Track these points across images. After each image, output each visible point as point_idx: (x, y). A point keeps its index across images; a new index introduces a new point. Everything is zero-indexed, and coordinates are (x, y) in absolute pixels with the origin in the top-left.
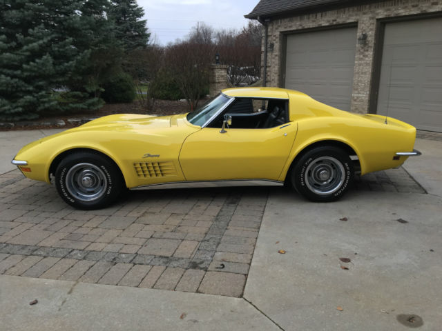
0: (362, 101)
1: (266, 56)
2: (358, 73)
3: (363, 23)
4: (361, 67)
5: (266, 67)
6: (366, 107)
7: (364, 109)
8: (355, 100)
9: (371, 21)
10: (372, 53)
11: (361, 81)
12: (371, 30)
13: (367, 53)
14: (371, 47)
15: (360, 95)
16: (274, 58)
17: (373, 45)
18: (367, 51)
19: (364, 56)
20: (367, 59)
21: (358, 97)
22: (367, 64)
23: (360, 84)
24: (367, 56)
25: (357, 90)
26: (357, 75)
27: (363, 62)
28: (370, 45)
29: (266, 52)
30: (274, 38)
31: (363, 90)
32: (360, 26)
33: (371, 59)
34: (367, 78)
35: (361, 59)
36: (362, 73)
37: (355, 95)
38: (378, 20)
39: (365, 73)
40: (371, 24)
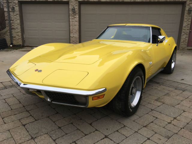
0: (76, 38)
1: (9, 14)
2: (72, 25)
3: (72, 2)
4: (73, 22)
5: (11, 20)
6: (78, 40)
7: (77, 41)
8: (72, 38)
9: (76, 2)
10: (78, 16)
11: (74, 29)
12: (76, 6)
13: (75, 16)
14: (77, 14)
15: (74, 35)
16: (15, 16)
17: (78, 13)
18: (76, 15)
19: (74, 18)
20: (76, 19)
21: (73, 36)
22: (76, 21)
23: (74, 30)
24: (76, 18)
25: (72, 33)
26: (71, 26)
27: (74, 20)
28: (77, 13)
29: (9, 12)
30: (14, 4)
31: (75, 33)
32: (70, 4)
33: (78, 19)
34: (77, 28)
35: (73, 19)
36: (74, 25)
37: (72, 35)
38: (79, 2)
39: (76, 25)
40: (76, 3)
